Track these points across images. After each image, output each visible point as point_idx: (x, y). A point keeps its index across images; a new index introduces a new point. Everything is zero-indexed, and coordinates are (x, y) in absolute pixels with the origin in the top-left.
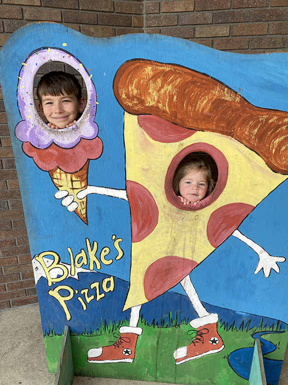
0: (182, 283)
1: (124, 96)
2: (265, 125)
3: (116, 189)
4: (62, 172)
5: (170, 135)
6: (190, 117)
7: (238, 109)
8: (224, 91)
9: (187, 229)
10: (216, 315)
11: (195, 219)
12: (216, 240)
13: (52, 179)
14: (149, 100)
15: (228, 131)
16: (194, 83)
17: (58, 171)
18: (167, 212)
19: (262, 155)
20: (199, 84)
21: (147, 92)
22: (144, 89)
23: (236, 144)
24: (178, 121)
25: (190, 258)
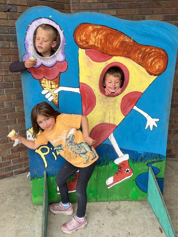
0: (109, 138)
1: (78, 40)
2: (144, 52)
3: (74, 88)
4: (46, 79)
5: (101, 59)
6: (110, 50)
7: (132, 45)
8: (125, 37)
9: (111, 107)
10: (128, 155)
11: (115, 101)
12: (125, 112)
13: (41, 83)
14: (91, 42)
15: (128, 56)
16: (111, 34)
17: (44, 79)
18: (100, 98)
19: (144, 67)
20: (114, 34)
21: (90, 38)
22: (88, 37)
23: (132, 62)
24: (105, 52)
25: (113, 123)
